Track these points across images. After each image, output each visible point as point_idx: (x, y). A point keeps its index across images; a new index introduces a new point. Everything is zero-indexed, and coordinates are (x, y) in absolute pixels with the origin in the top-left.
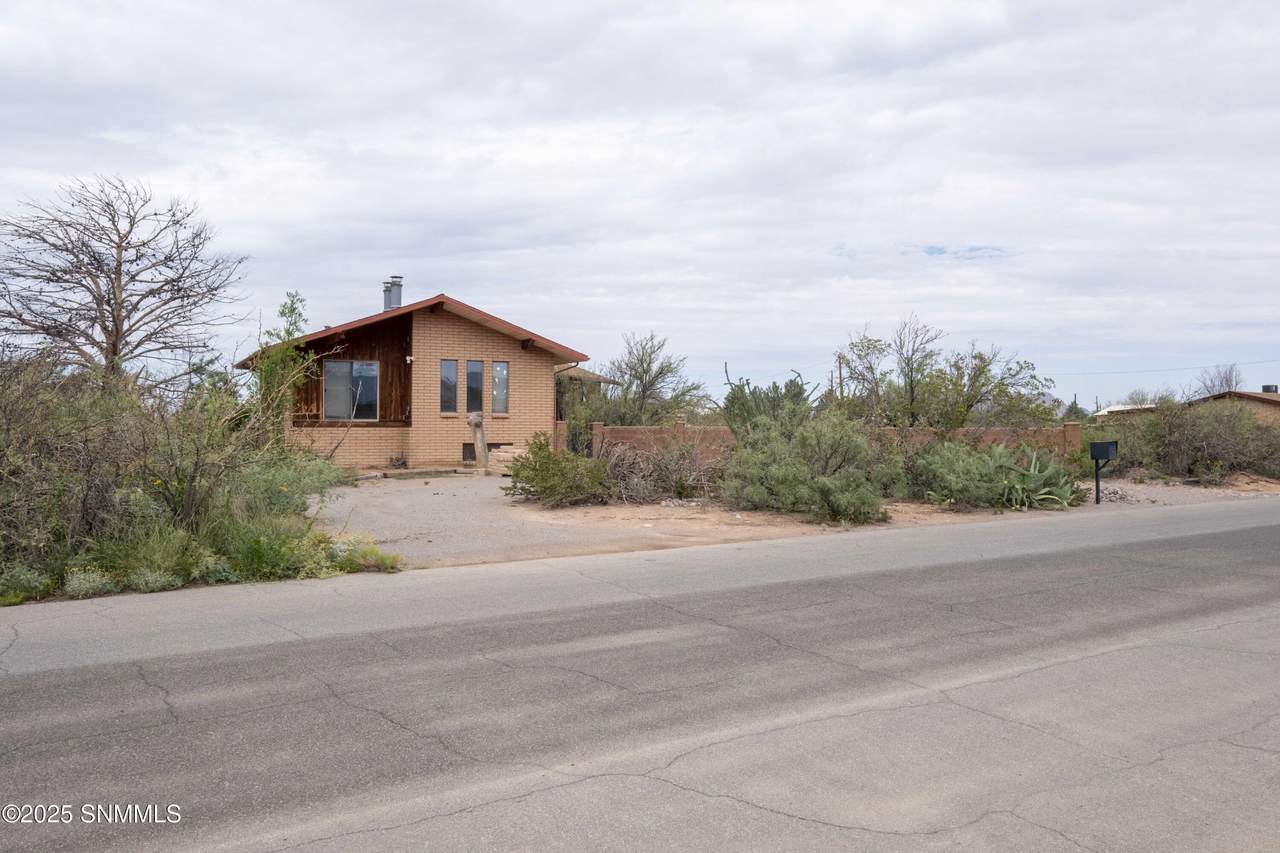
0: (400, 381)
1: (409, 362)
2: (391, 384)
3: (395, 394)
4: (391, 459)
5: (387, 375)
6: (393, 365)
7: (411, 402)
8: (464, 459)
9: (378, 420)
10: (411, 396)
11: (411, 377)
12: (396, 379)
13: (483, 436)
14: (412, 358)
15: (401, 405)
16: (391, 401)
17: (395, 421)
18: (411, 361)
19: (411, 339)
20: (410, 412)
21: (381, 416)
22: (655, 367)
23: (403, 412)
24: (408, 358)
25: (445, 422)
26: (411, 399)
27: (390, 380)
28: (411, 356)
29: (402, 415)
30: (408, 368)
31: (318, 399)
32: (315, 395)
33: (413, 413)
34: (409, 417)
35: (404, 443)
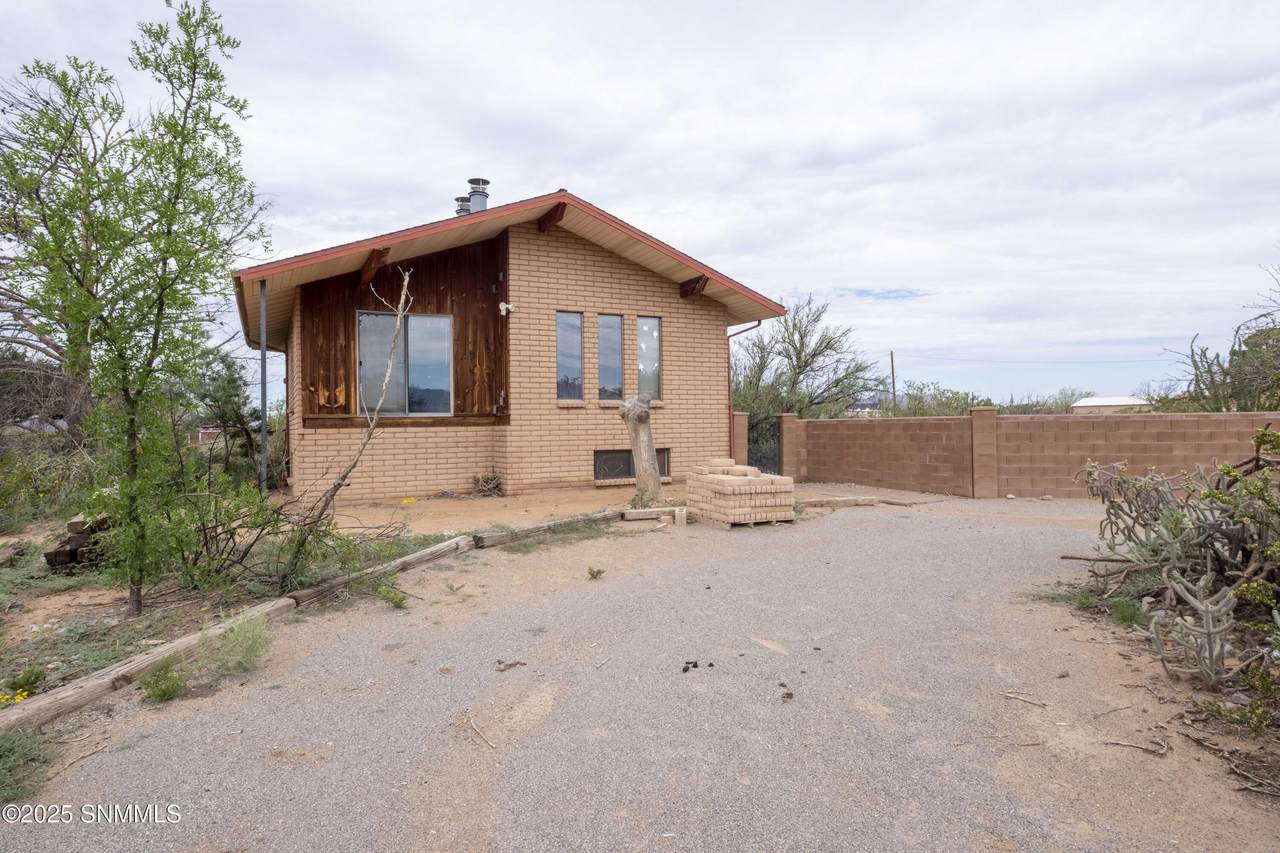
0: (487, 348)
1: (504, 313)
2: (473, 354)
3: (480, 370)
4: (476, 481)
5: (466, 337)
6: (476, 322)
7: (507, 383)
8: (596, 477)
9: (451, 414)
10: (507, 373)
11: (507, 340)
12: (481, 345)
13: (650, 438)
14: (510, 306)
15: (490, 390)
16: (474, 383)
17: (480, 415)
18: (508, 312)
19: (506, 276)
20: (506, 399)
21: (457, 406)
22: (812, 342)
23: (494, 400)
24: (503, 306)
25: (565, 414)
26: (507, 377)
27: (470, 347)
28: (507, 302)
29: (491, 405)
30: (501, 324)
31: (348, 379)
32: (341, 372)
33: (512, 401)
34: (506, 406)
35: (496, 451)
